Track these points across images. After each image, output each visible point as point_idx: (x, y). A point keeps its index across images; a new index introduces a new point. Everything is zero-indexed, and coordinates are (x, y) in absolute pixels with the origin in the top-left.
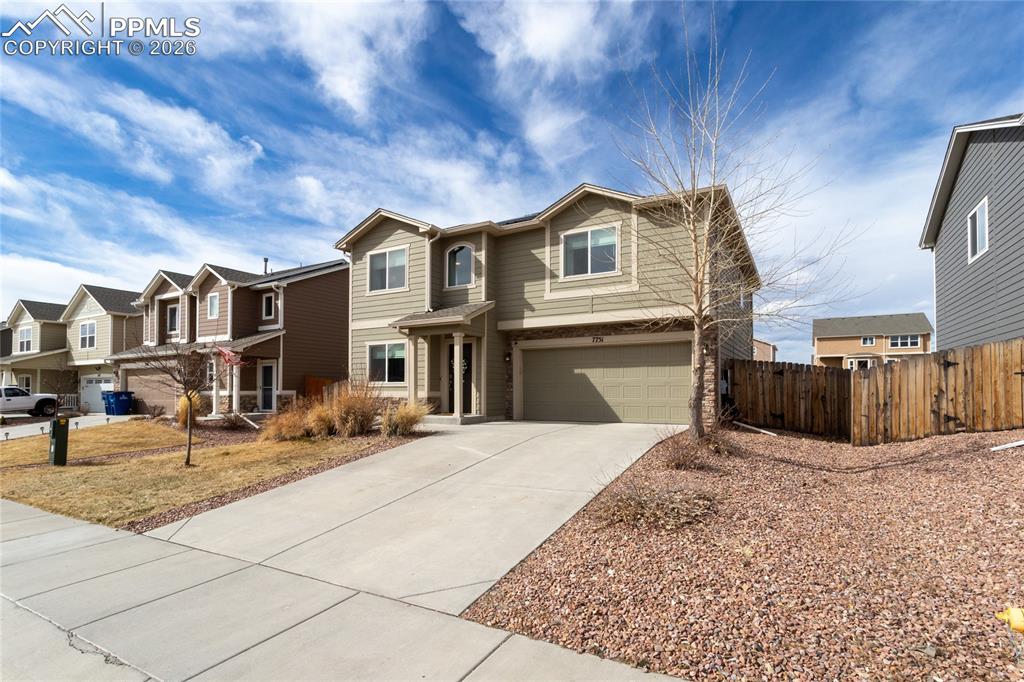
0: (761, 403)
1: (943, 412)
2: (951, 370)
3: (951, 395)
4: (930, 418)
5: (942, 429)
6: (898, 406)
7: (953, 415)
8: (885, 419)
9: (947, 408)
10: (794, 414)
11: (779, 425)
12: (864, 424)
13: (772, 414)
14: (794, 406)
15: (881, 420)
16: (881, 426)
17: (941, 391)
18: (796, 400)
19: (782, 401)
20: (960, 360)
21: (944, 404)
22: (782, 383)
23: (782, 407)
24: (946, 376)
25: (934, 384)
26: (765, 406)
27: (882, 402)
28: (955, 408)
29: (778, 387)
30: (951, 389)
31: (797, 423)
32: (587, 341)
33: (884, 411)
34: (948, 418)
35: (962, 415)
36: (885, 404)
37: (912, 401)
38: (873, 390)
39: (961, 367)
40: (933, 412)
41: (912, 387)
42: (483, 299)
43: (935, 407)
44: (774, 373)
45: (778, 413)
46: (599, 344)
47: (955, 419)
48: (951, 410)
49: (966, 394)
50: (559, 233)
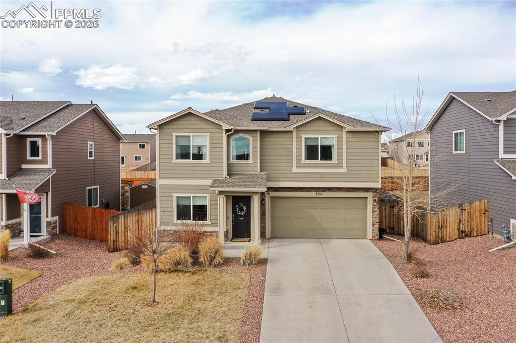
0: (384, 222)
1: (461, 229)
2: (464, 211)
3: (463, 222)
4: (457, 231)
5: (461, 236)
6: (446, 226)
7: (464, 230)
8: (442, 233)
9: (462, 228)
10: (398, 227)
11: (392, 232)
12: (434, 235)
13: (389, 227)
14: (399, 223)
15: (440, 233)
16: (440, 236)
17: (460, 220)
18: (399, 220)
19: (393, 221)
20: (466, 208)
21: (461, 227)
23: (393, 224)
24: (462, 214)
25: (458, 218)
26: (386, 223)
27: (440, 225)
28: (465, 227)
29: (392, 214)
30: (463, 220)
31: (399, 231)
32: (313, 194)
33: (441, 229)
34: (462, 232)
35: (467, 231)
36: (442, 226)
37: (451, 225)
38: (437, 220)
39: (467, 210)
40: (458, 229)
41: (451, 218)
42: (259, 171)
43: (458, 227)
44: (390, 207)
45: (392, 226)
46: (320, 196)
47: (465, 232)
48: (463, 228)
49: (468, 222)
50: (302, 135)
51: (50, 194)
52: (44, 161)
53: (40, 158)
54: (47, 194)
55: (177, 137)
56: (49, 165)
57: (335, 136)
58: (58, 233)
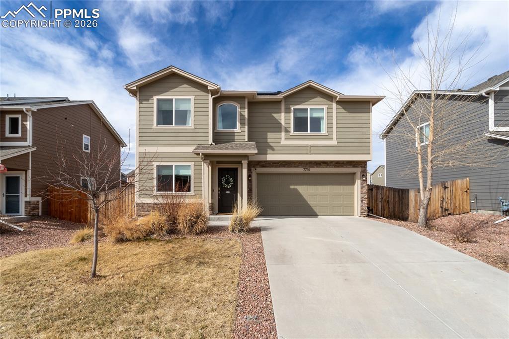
1: (444, 207)
2: (446, 189)
3: (446, 200)
4: (440, 209)
5: (444, 214)
7: (447, 208)
12: (418, 213)
17: (443, 198)
20: (449, 186)
21: (444, 204)
22: (372, 194)
24: (445, 193)
25: (442, 195)
28: (448, 206)
30: (447, 198)
32: (300, 170)
34: (446, 210)
35: (450, 208)
37: (434, 203)
39: (449, 188)
40: (441, 207)
41: (434, 197)
42: (247, 140)
43: (442, 205)
46: (308, 172)
47: (448, 210)
48: (447, 206)
49: (451, 200)
50: (291, 106)
55: (158, 100)
57: (325, 107)
58: (40, 214)
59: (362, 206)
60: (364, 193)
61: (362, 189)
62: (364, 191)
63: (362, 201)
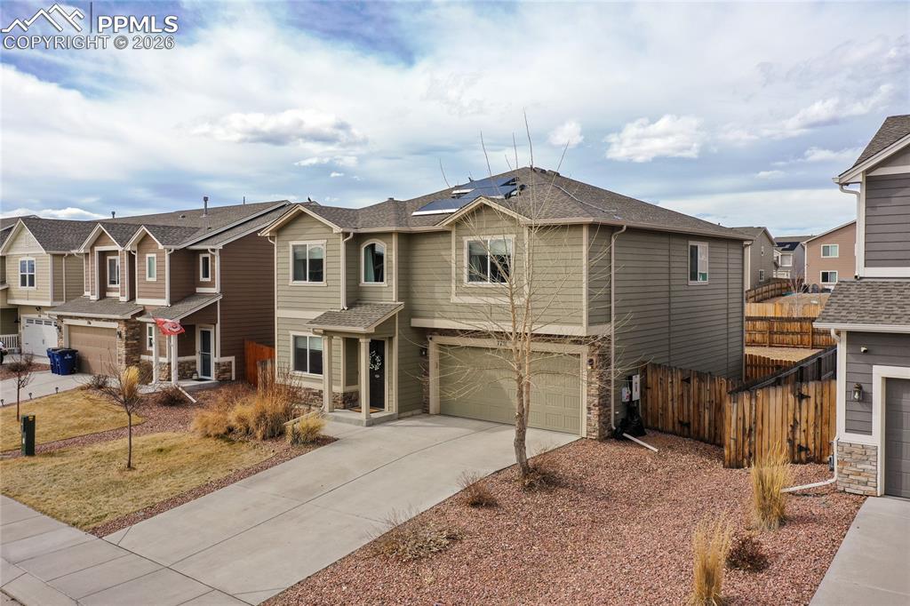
0: (670, 409)
1: (797, 442)
2: (804, 401)
3: (804, 426)
4: (786, 445)
5: (796, 458)
6: (761, 433)
7: (804, 446)
8: (750, 444)
9: (800, 438)
10: (699, 424)
11: (686, 433)
12: (732, 446)
13: (680, 422)
14: (700, 416)
15: (747, 444)
16: (747, 450)
17: (795, 420)
18: (702, 410)
19: (689, 410)
20: (812, 394)
21: (798, 436)
22: (689, 391)
23: (689, 416)
24: (800, 408)
25: (790, 414)
26: (673, 413)
27: (747, 427)
28: (807, 439)
29: (685, 394)
30: (804, 420)
31: (702, 432)
32: (493, 343)
33: (749, 436)
34: (801, 448)
35: (812, 446)
36: (751, 430)
37: (772, 429)
38: (741, 415)
39: (812, 401)
40: (789, 440)
41: (772, 415)
42: (395, 299)
43: (790, 436)
44: (682, 380)
45: (686, 421)
46: (505, 348)
47: (807, 449)
48: (803, 441)
49: (816, 427)
50: (464, 238)
51: (218, 325)
52: (211, 285)
53: (209, 280)
54: (215, 325)
56: (216, 290)
57: (512, 238)
58: (233, 378)
59: (589, 419)
60: (593, 395)
61: (588, 386)
62: (593, 392)
63: (589, 409)
